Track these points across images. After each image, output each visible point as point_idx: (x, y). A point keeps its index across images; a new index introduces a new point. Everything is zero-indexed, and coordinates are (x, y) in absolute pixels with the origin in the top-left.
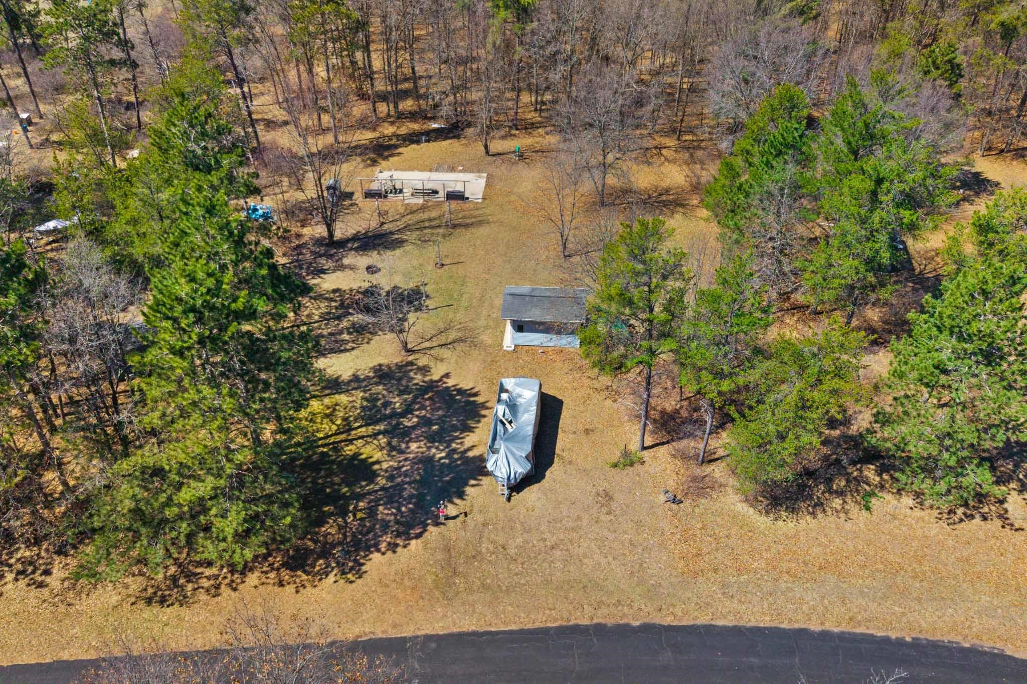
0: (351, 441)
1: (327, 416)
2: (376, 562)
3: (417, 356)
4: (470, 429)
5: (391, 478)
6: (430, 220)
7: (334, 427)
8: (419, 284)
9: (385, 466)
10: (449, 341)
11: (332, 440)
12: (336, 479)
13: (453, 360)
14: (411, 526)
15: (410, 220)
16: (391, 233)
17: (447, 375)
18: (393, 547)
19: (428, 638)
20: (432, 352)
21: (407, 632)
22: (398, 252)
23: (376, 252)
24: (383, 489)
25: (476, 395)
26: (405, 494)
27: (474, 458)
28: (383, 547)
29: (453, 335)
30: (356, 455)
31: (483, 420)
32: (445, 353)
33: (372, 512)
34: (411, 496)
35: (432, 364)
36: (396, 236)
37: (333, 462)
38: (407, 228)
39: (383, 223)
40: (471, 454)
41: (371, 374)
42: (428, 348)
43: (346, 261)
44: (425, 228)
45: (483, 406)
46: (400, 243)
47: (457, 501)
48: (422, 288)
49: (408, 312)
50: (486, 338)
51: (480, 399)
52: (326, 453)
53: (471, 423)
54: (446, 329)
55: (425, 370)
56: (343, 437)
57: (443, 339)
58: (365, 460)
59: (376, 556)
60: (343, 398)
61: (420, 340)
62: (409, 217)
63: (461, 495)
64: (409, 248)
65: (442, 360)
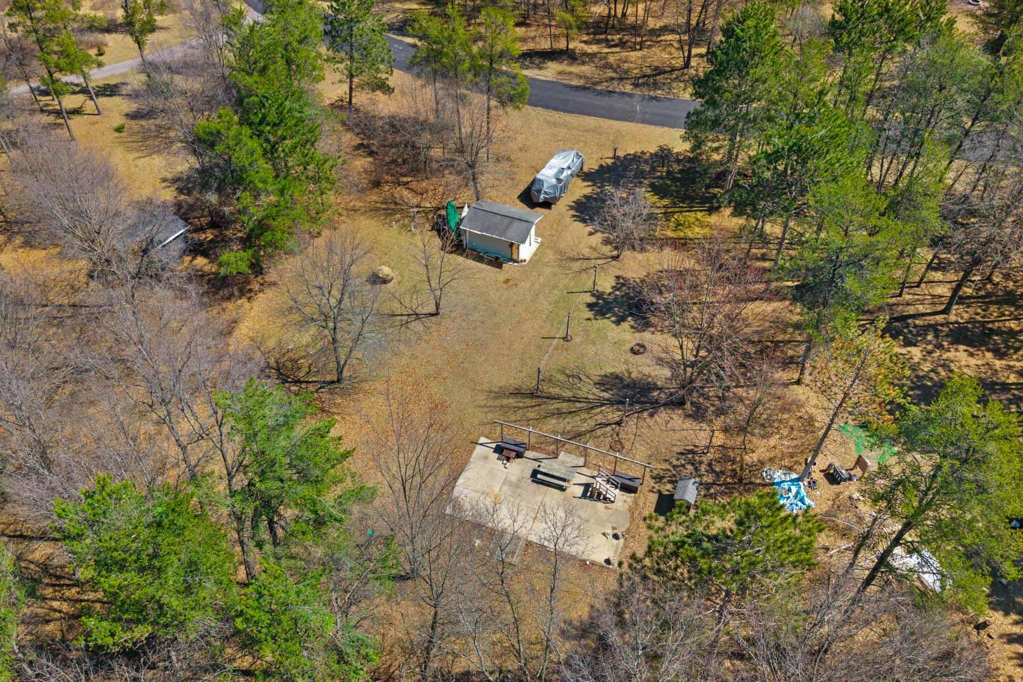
0: (664, 207)
1: (680, 225)
2: (653, 149)
3: (610, 254)
4: (585, 196)
5: (641, 183)
6: (559, 414)
7: (676, 216)
8: (594, 322)
9: (643, 189)
10: (580, 262)
11: (677, 209)
12: (673, 188)
13: (582, 245)
14: (632, 159)
15: (585, 420)
16: (611, 402)
17: (591, 234)
18: (643, 153)
19: (632, 121)
20: (596, 256)
21: (640, 125)
22: (609, 370)
23: (633, 376)
24: (646, 179)
25: (574, 216)
26: (633, 173)
27: (588, 181)
28: (648, 154)
29: (577, 266)
30: (662, 198)
31: (575, 200)
32: (586, 252)
33: (653, 169)
34: (630, 171)
35: (600, 246)
36: (606, 395)
37: (676, 197)
38: (592, 405)
39: (618, 423)
40: (590, 183)
41: (649, 247)
42: (600, 258)
43: (667, 372)
44: (569, 400)
45: (571, 208)
46: (605, 382)
47: (604, 164)
48: (592, 317)
49: (610, 294)
50: (550, 255)
51: (573, 212)
52: (680, 202)
53: (584, 200)
54: (580, 272)
55: (607, 242)
56: (669, 210)
57: (585, 264)
58: (655, 194)
59: (652, 152)
60: (669, 234)
61: (605, 266)
62: (584, 427)
63: (601, 166)
64: (596, 373)
65: (591, 247)
